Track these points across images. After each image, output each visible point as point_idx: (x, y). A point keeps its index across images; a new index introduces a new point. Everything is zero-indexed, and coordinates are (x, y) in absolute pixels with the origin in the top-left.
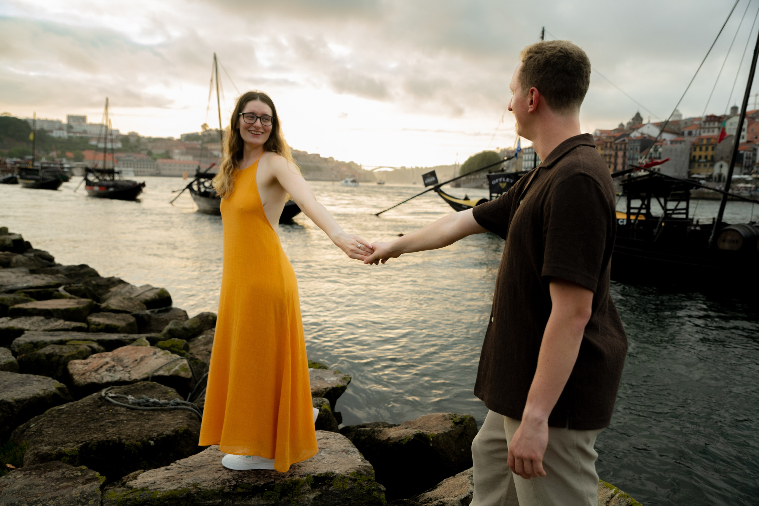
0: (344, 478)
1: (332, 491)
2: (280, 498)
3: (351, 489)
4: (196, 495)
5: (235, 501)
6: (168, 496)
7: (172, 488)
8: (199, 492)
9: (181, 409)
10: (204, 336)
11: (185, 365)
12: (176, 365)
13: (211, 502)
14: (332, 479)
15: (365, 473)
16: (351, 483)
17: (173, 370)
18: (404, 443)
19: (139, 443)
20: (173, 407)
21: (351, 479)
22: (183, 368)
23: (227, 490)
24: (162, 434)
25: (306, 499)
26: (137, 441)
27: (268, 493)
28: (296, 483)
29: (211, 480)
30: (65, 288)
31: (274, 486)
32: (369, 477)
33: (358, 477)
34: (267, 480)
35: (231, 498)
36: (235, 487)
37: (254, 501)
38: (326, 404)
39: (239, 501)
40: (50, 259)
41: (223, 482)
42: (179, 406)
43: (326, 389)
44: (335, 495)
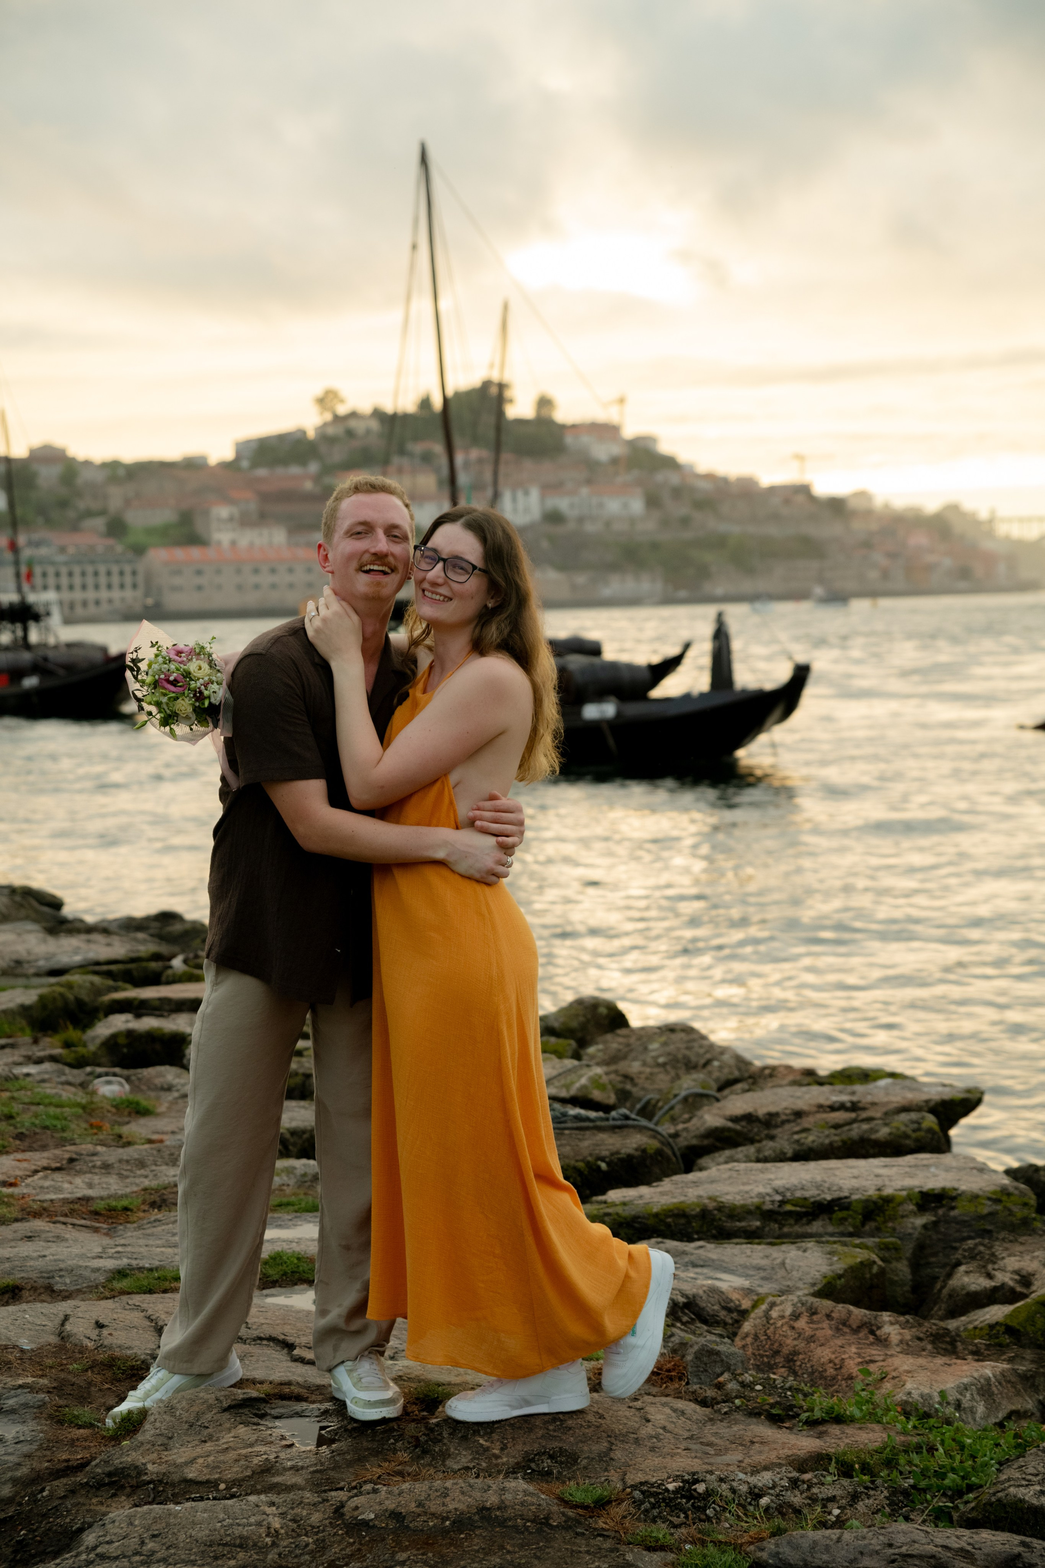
0: (977, 1197)
1: (955, 1218)
2: (863, 1224)
3: (991, 1214)
4: (716, 1212)
5: (784, 1225)
6: (671, 1211)
7: (675, 1200)
8: (721, 1208)
9: (634, 1127)
10: (601, 1047)
11: (600, 1077)
12: (581, 1076)
13: (743, 1224)
14: (954, 1198)
15: (1016, 1192)
16: (990, 1206)
17: (577, 1085)
19: (581, 1165)
20: (619, 1123)
21: (989, 1199)
22: (595, 1082)
23: (768, 1206)
24: (618, 1153)
25: (910, 1225)
26: (577, 1161)
27: (840, 1214)
28: (888, 1200)
29: (738, 1193)
30: (185, 961)
31: (850, 1203)
32: (1026, 1200)
33: (1004, 1198)
34: (836, 1195)
35: (776, 1221)
36: (782, 1203)
37: (816, 1226)
38: (930, 1121)
39: (791, 1225)
40: (56, 904)
41: (760, 1195)
42: (630, 1122)
43: (927, 1102)
44: (964, 1223)
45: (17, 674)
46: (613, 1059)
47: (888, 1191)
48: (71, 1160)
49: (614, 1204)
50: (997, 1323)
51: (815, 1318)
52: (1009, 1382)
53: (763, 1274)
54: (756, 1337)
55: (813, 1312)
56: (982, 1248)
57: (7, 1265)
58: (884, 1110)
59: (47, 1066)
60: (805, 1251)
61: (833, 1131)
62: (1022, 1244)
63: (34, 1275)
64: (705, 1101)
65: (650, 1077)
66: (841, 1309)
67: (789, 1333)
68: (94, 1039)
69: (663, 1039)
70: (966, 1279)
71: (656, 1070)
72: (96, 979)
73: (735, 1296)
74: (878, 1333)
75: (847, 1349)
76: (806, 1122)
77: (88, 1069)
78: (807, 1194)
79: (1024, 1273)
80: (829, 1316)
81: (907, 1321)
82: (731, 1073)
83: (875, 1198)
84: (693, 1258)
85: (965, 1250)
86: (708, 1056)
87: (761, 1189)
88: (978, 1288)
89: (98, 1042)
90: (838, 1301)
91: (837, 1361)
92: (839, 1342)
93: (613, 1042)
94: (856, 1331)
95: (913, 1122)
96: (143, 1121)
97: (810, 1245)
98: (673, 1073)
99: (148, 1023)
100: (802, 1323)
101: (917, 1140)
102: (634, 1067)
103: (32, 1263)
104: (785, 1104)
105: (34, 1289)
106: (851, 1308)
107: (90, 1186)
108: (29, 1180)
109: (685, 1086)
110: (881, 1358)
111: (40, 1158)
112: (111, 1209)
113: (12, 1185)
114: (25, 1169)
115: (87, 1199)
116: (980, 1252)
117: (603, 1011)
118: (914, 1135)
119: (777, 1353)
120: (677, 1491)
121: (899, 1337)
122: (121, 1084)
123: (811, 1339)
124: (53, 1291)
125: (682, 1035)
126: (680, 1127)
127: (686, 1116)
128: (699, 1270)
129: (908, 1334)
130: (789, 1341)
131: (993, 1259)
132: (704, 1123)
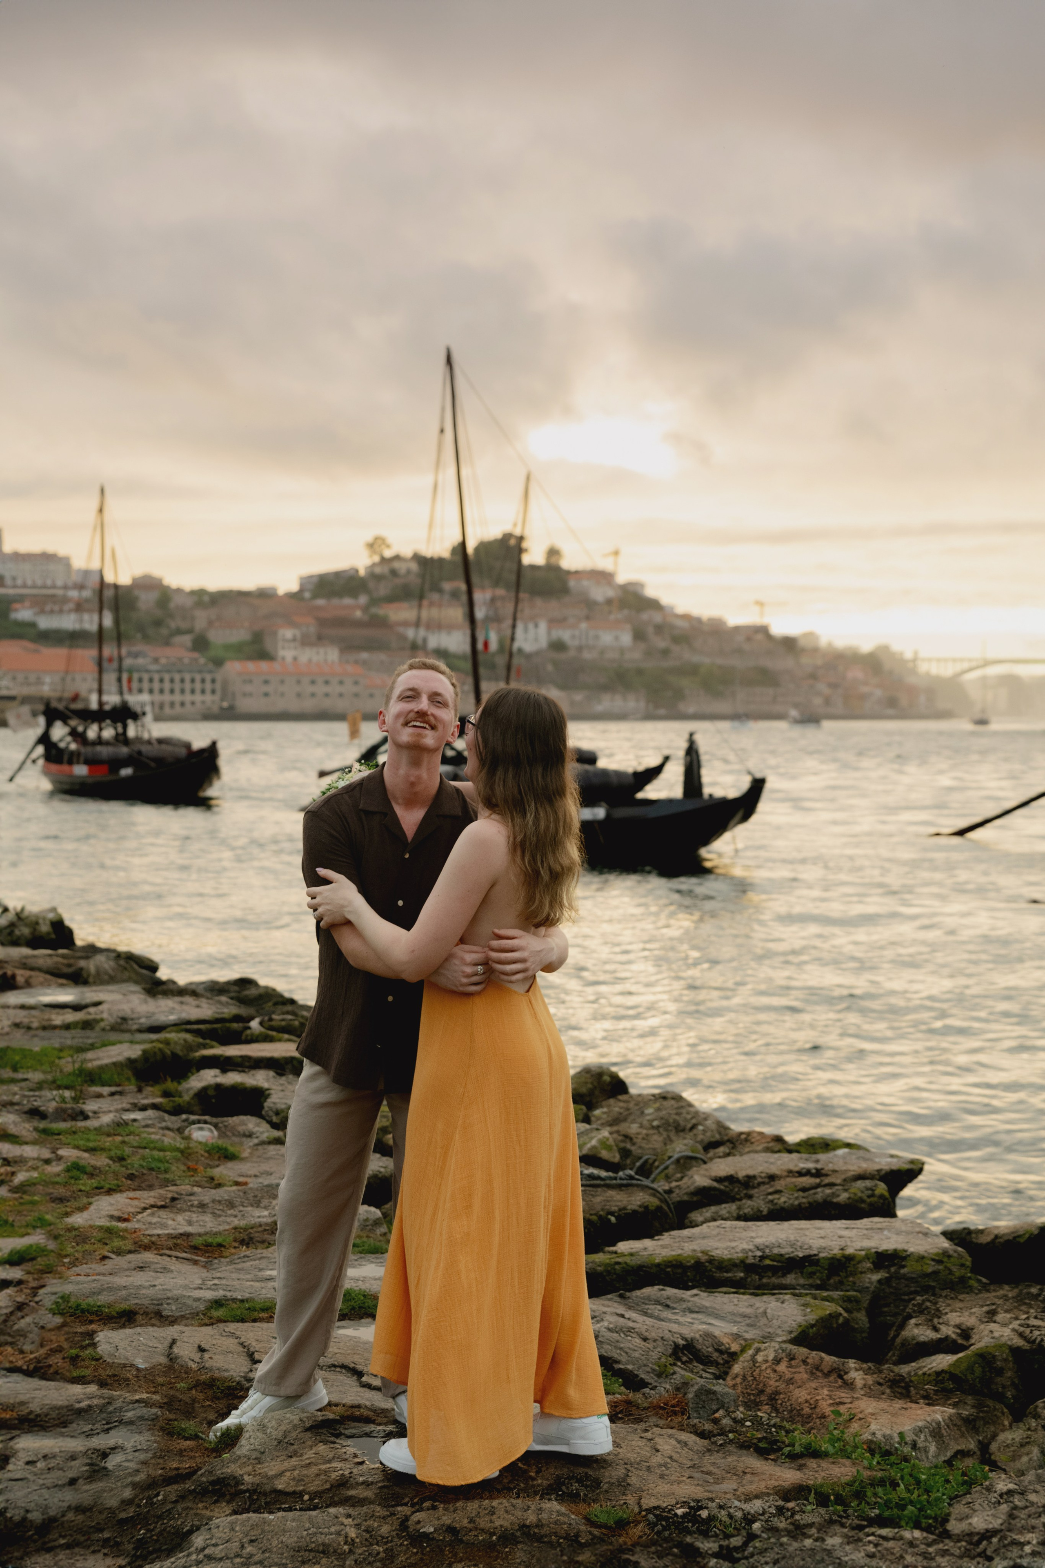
0: (923, 1258)
1: (904, 1275)
2: (829, 1278)
3: (934, 1273)
4: (707, 1264)
5: (763, 1278)
6: (670, 1262)
7: (674, 1253)
8: (711, 1261)
9: (637, 1186)
10: (605, 1110)
11: (608, 1139)
12: (592, 1138)
13: (730, 1275)
14: (904, 1258)
15: (955, 1255)
16: (934, 1266)
17: (589, 1146)
18: (1022, 1240)
19: (594, 1218)
20: (625, 1182)
21: (933, 1260)
22: (603, 1143)
23: (750, 1261)
24: (625, 1209)
25: (867, 1280)
27: (810, 1269)
28: (849, 1258)
29: (726, 1249)
30: (261, 1023)
31: (818, 1260)
32: (963, 1261)
33: (945, 1259)
34: (807, 1252)
35: (757, 1273)
36: (762, 1258)
37: (790, 1279)
38: (882, 1188)
39: (769, 1277)
40: (153, 967)
41: (744, 1251)
42: (634, 1182)
43: (879, 1171)
44: (911, 1279)
45: (116, 764)
46: (615, 1121)
47: (850, 1251)
48: (173, 1199)
49: (623, 1255)
50: (943, 1371)
51: (793, 1362)
52: (955, 1425)
53: (748, 1321)
54: (744, 1378)
55: (792, 1358)
56: (928, 1304)
57: (124, 1292)
58: (843, 1177)
59: (150, 1113)
60: (783, 1302)
61: (801, 1194)
62: (961, 1301)
63: (146, 1302)
64: (694, 1163)
65: (646, 1138)
66: (814, 1356)
67: (772, 1375)
68: (188, 1090)
69: (657, 1105)
70: (916, 1331)
71: (651, 1132)
72: (189, 1037)
73: (725, 1340)
74: (845, 1377)
75: (820, 1391)
76: (779, 1185)
77: (184, 1116)
78: (783, 1251)
79: (964, 1327)
80: (804, 1362)
81: (870, 1368)
82: (713, 1136)
83: (838, 1256)
84: (690, 1304)
85: (914, 1305)
86: (694, 1121)
87: (745, 1246)
88: (926, 1339)
89: (192, 1093)
90: (812, 1348)
91: (812, 1402)
92: (813, 1385)
93: (615, 1106)
94: (827, 1375)
95: (868, 1189)
96: (230, 1164)
97: (787, 1297)
98: (665, 1134)
99: (233, 1078)
100: (782, 1367)
101: (871, 1204)
102: (633, 1128)
103: (144, 1291)
104: (760, 1169)
105: (146, 1313)
106: (823, 1355)
107: (190, 1223)
108: (139, 1216)
109: (678, 1149)
110: (849, 1400)
111: (149, 1197)
112: (208, 1245)
113: (126, 1220)
114: (136, 1207)
115: (187, 1235)
116: (927, 1308)
117: (607, 1078)
118: (868, 1200)
119: (762, 1392)
120: (685, 1515)
121: (863, 1382)
122: (211, 1131)
123: (790, 1382)
124: (162, 1316)
125: (673, 1102)
126: (674, 1184)
127: (679, 1175)
128: (694, 1315)
129: (870, 1380)
130: (771, 1383)
131: (938, 1314)
132: (694, 1182)
